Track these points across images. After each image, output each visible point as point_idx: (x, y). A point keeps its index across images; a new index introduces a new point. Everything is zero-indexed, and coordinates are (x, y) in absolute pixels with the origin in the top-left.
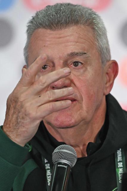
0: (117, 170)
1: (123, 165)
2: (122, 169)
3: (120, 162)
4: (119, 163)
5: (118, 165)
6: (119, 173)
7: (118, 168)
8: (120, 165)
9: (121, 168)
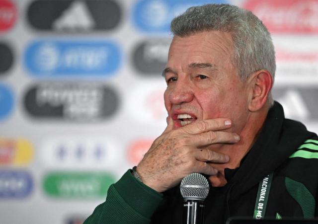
0: (255, 211)
1: (263, 206)
2: (261, 212)
3: (261, 202)
4: (259, 204)
5: (258, 206)
6: (257, 216)
7: (258, 210)
8: (261, 206)
9: (260, 210)
